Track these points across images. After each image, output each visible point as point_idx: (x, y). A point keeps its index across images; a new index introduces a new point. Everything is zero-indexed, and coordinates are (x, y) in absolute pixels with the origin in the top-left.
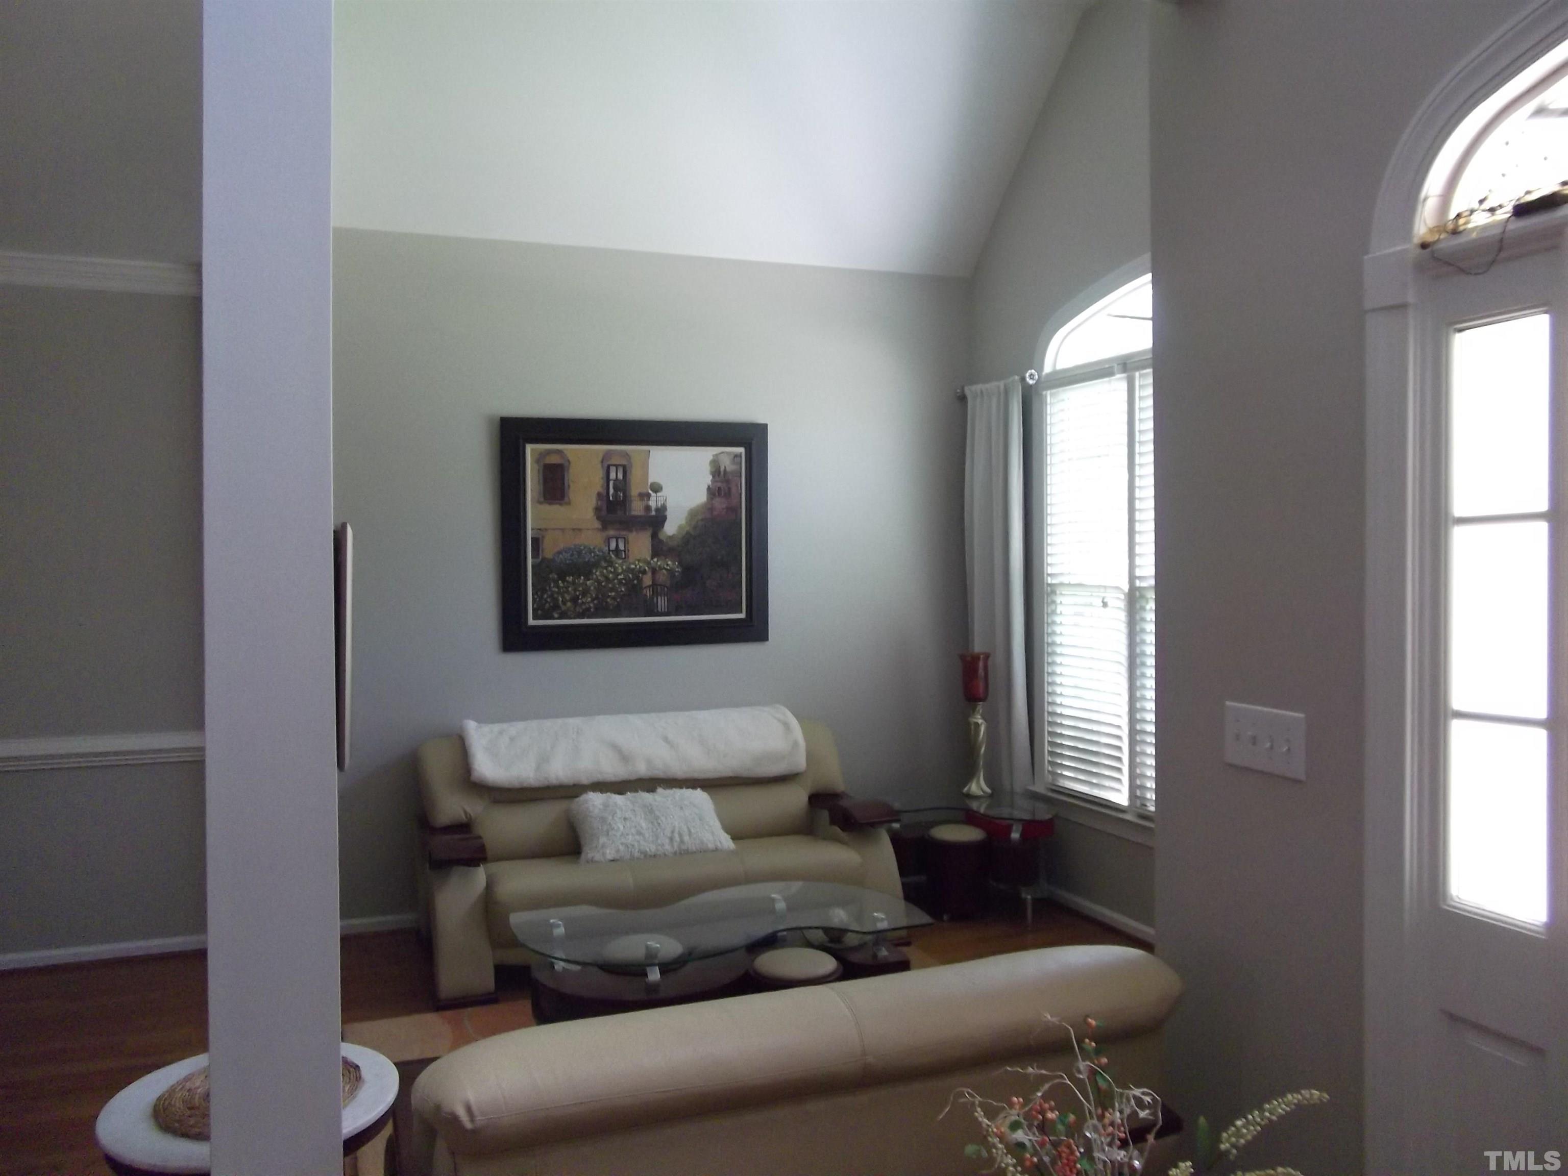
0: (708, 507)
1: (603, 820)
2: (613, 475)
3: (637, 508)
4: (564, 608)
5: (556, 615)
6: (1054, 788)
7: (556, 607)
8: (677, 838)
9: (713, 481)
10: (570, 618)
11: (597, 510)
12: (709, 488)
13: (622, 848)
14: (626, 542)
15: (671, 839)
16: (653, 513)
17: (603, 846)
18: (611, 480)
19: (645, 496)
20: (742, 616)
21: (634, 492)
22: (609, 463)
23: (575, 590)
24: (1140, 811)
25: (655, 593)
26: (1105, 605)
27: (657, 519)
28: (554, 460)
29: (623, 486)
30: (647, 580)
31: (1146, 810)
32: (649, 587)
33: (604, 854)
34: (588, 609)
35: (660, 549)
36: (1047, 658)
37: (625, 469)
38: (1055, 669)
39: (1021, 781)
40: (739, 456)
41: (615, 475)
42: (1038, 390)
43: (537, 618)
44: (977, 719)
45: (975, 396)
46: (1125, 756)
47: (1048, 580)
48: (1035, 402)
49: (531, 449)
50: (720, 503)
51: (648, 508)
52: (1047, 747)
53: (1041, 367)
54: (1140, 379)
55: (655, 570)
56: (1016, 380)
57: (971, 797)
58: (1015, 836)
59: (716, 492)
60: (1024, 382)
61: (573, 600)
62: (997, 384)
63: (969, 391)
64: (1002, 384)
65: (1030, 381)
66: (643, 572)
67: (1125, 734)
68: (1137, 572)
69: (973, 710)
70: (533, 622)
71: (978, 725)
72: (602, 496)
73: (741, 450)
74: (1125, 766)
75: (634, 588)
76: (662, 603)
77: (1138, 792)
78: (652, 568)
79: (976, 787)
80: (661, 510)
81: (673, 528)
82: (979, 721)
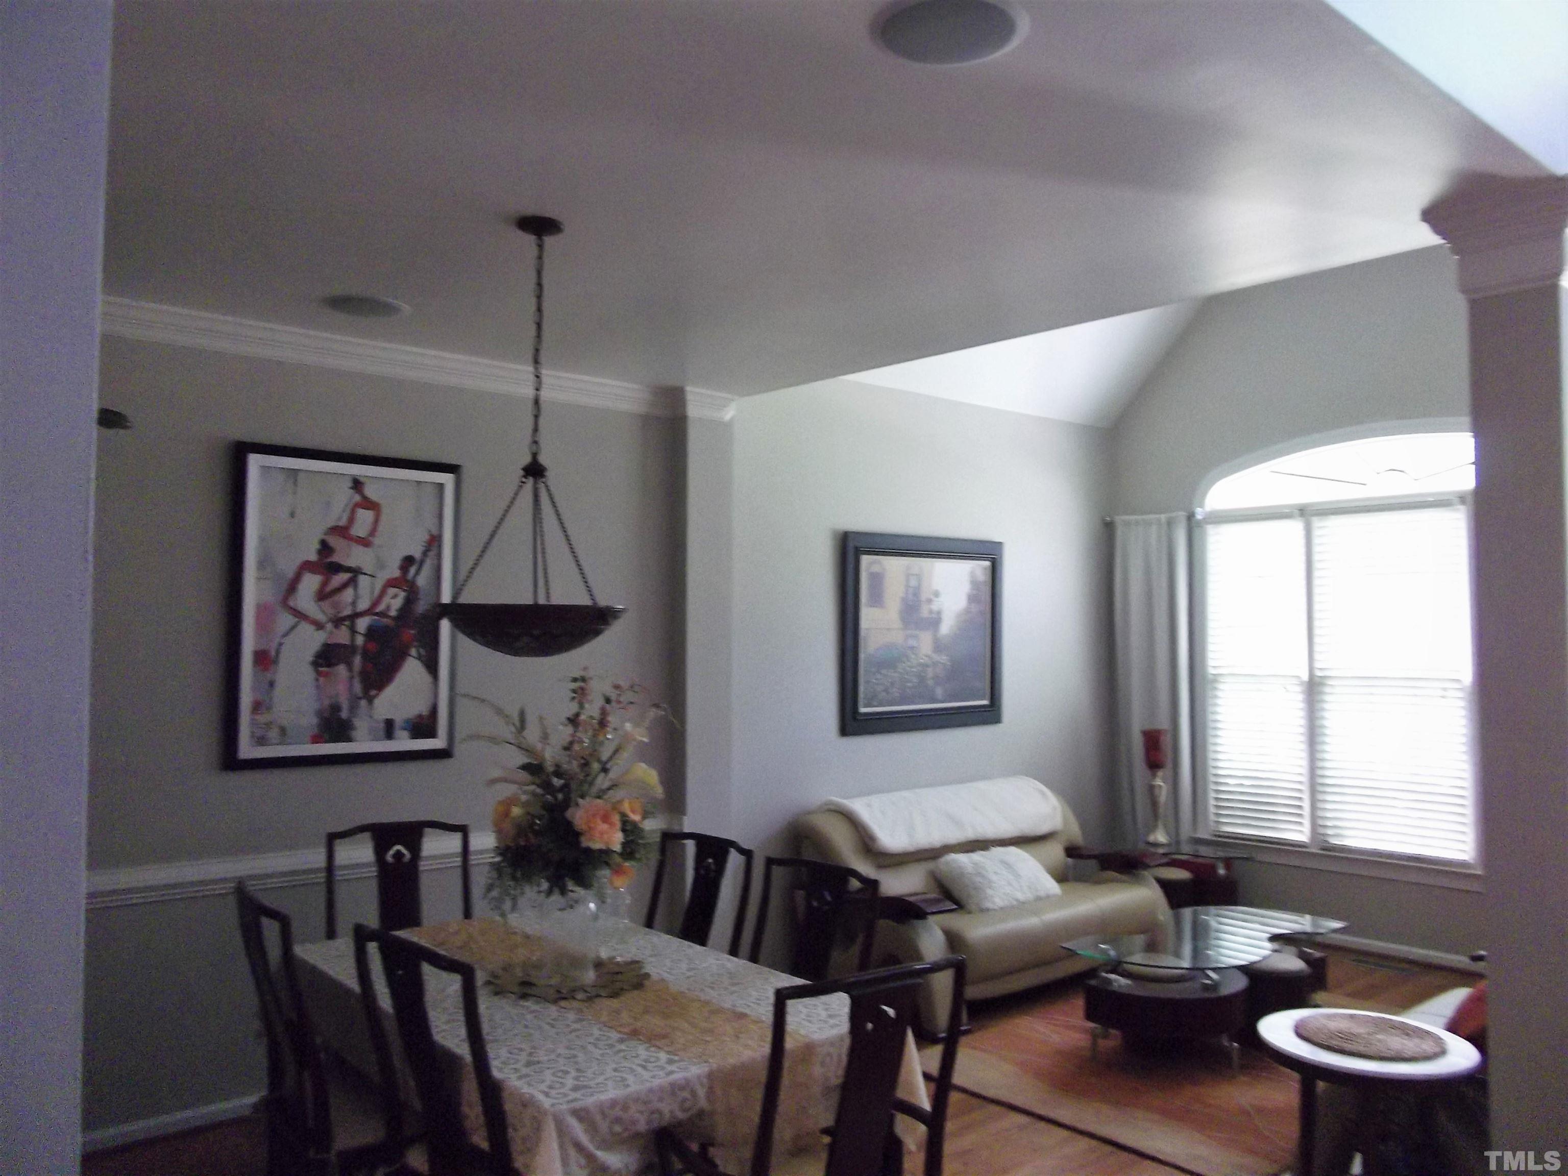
0: (967, 611)
1: (979, 874)
2: (911, 584)
3: (924, 612)
4: (880, 697)
5: (876, 704)
6: (1217, 833)
7: (877, 696)
8: (1033, 888)
9: (971, 589)
10: (885, 706)
11: (901, 612)
12: (969, 595)
13: (1005, 898)
14: (918, 640)
15: (1030, 888)
16: (934, 616)
17: (992, 896)
18: (911, 587)
19: (930, 601)
20: (985, 702)
21: (924, 597)
22: (911, 573)
23: (887, 681)
24: (1323, 844)
25: (936, 684)
26: (1286, 690)
27: (935, 622)
28: (875, 569)
29: (917, 592)
30: (930, 673)
31: (1328, 844)
32: (931, 677)
33: (994, 903)
34: (895, 698)
35: (938, 647)
36: (1211, 732)
37: (919, 577)
38: (1219, 741)
39: (1186, 830)
40: (985, 569)
41: (913, 583)
42: (1200, 524)
43: (866, 706)
44: (1159, 782)
45: (1127, 524)
46: (1306, 805)
47: (1211, 671)
48: (1197, 532)
49: (865, 560)
50: (975, 608)
51: (931, 612)
52: (1212, 802)
53: (1201, 505)
54: (1317, 522)
55: (935, 664)
56: (1182, 515)
57: (1156, 845)
58: (1222, 871)
59: (972, 599)
60: (1191, 517)
61: (886, 691)
62: (1157, 516)
63: (1119, 519)
64: (1163, 517)
65: (1199, 517)
66: (927, 666)
67: (1305, 788)
68: (1317, 665)
69: (1154, 776)
70: (863, 710)
71: (1160, 786)
72: (904, 600)
73: (987, 564)
74: (1306, 811)
75: (922, 679)
76: (939, 692)
77: (1322, 831)
78: (933, 662)
79: (1160, 837)
80: (939, 613)
81: (946, 628)
82: (1162, 784)
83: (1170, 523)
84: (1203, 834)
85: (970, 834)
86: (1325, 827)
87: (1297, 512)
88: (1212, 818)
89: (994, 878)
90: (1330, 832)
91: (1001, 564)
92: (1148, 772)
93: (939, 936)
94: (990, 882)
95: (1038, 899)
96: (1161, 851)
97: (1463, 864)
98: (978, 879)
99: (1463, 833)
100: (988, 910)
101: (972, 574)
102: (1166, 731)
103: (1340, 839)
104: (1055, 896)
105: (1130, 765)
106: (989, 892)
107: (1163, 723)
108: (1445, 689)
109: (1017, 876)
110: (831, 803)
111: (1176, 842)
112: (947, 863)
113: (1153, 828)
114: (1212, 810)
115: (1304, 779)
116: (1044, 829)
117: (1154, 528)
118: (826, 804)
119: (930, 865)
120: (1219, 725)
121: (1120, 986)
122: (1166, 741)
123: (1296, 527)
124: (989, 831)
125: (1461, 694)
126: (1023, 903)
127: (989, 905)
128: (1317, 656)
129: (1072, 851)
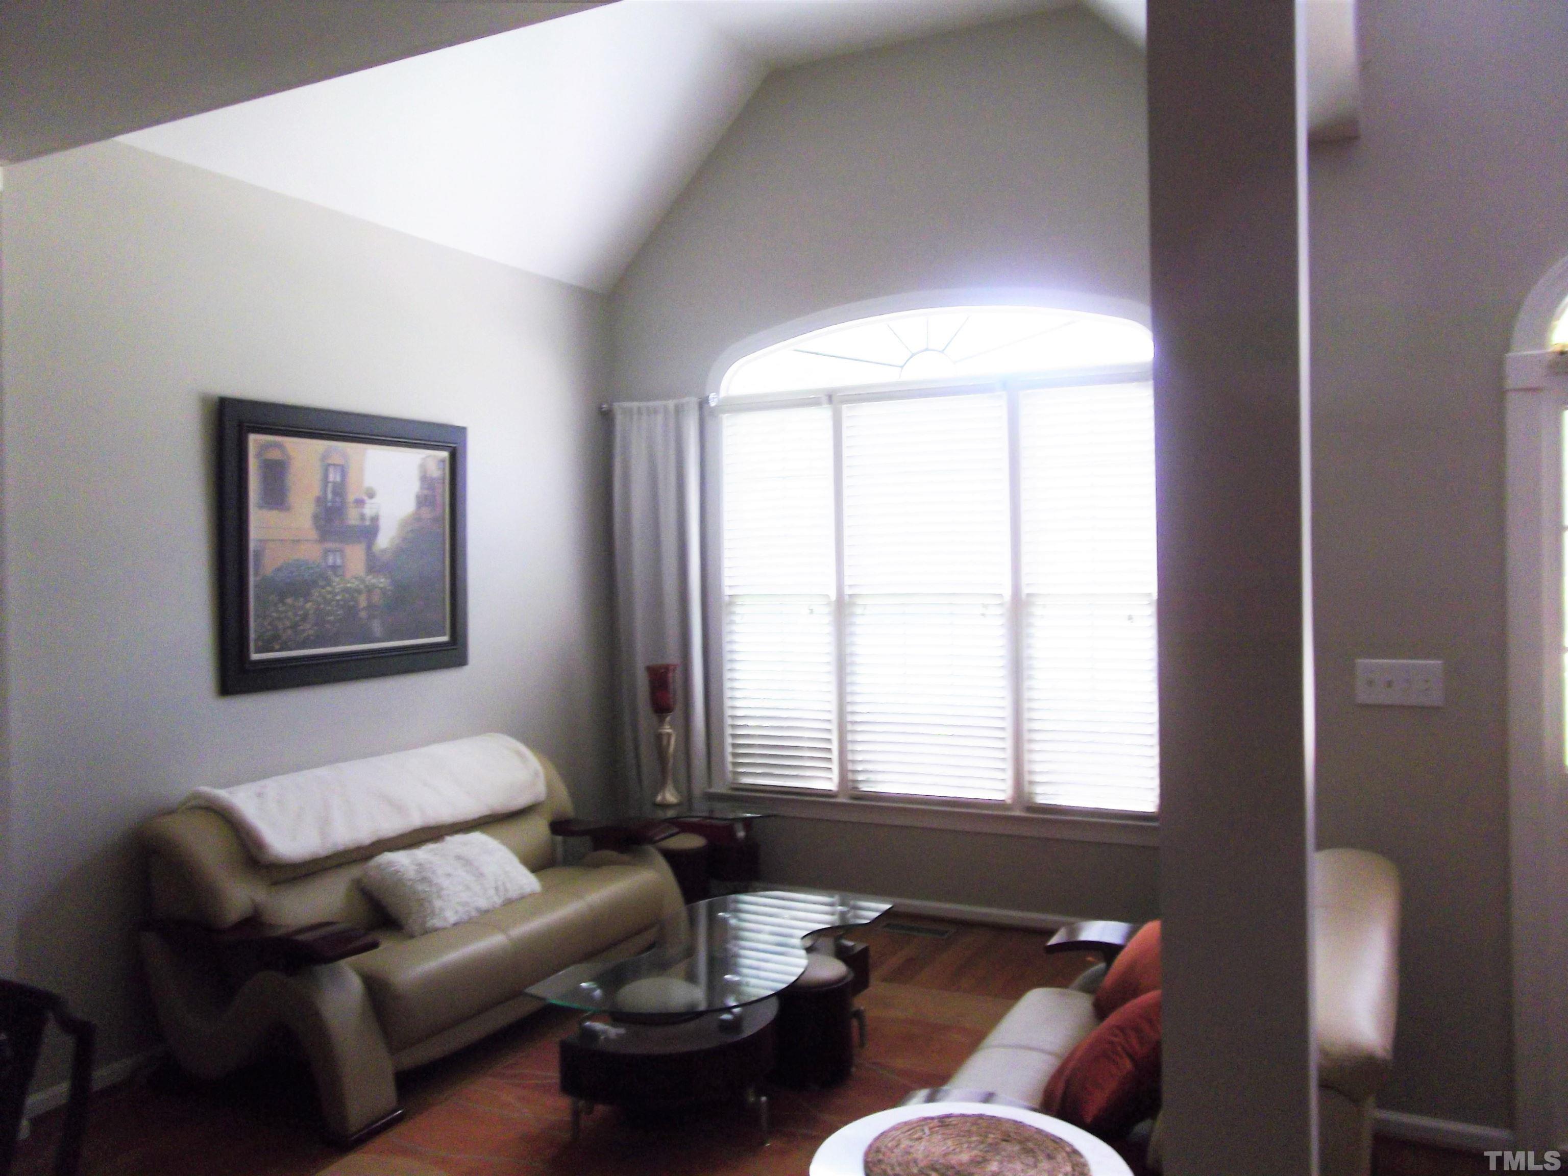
0: (416, 517)
1: (424, 880)
2: (331, 478)
3: (352, 517)
4: (284, 637)
5: (277, 647)
6: (735, 786)
7: (276, 637)
8: (501, 888)
9: (422, 488)
10: (291, 649)
11: (316, 517)
12: (418, 497)
13: (460, 908)
14: (343, 556)
15: (497, 889)
16: (368, 523)
17: (442, 909)
18: (330, 482)
19: (360, 503)
20: (445, 639)
21: (351, 497)
22: (330, 462)
23: (296, 615)
24: (852, 792)
25: (371, 617)
26: (812, 611)
27: (369, 532)
28: (274, 455)
29: (340, 490)
30: (363, 602)
31: (857, 791)
32: (364, 608)
33: (445, 919)
34: (308, 638)
35: (374, 564)
36: (727, 666)
37: (343, 470)
38: (736, 675)
39: (699, 786)
40: (443, 461)
41: (334, 476)
42: (714, 412)
43: (259, 650)
44: (667, 729)
45: (628, 412)
46: (835, 746)
47: (727, 591)
48: (710, 423)
49: (254, 441)
50: (426, 513)
51: (362, 517)
52: (729, 749)
53: (717, 391)
54: (846, 410)
55: (370, 590)
56: (693, 401)
57: (665, 806)
58: (741, 834)
59: (423, 501)
60: (703, 404)
61: (294, 626)
62: (664, 402)
63: (619, 407)
64: (671, 404)
65: (713, 404)
66: (359, 592)
67: (834, 726)
68: (847, 581)
69: (661, 721)
70: (255, 657)
71: (669, 735)
72: (320, 501)
73: (445, 454)
74: (835, 755)
75: (351, 611)
76: (377, 627)
77: (850, 776)
78: (366, 586)
79: (670, 796)
80: (375, 519)
81: (385, 540)
82: (670, 731)
83: (679, 410)
84: (719, 788)
85: (416, 821)
86: (855, 772)
87: (824, 399)
88: (730, 768)
89: (445, 882)
90: (860, 777)
91: (465, 457)
92: (654, 718)
93: (355, 984)
94: (441, 889)
95: (509, 903)
96: (670, 813)
97: (1000, 805)
98: (420, 887)
99: (1003, 770)
100: (436, 930)
101: (423, 468)
102: (675, 666)
103: (869, 785)
104: (532, 895)
105: (634, 712)
106: (438, 903)
107: (672, 657)
108: (985, 606)
109: (481, 875)
110: (197, 796)
111: (688, 799)
112: (379, 866)
113: (661, 785)
114: (729, 759)
115: (833, 716)
116: (521, 801)
117: (660, 418)
118: (189, 799)
119: (355, 872)
120: (736, 657)
121: (607, 1039)
122: (676, 678)
123: (823, 415)
124: (445, 814)
125: (999, 611)
126: (487, 911)
127: (436, 922)
128: (847, 571)
129: (559, 826)
